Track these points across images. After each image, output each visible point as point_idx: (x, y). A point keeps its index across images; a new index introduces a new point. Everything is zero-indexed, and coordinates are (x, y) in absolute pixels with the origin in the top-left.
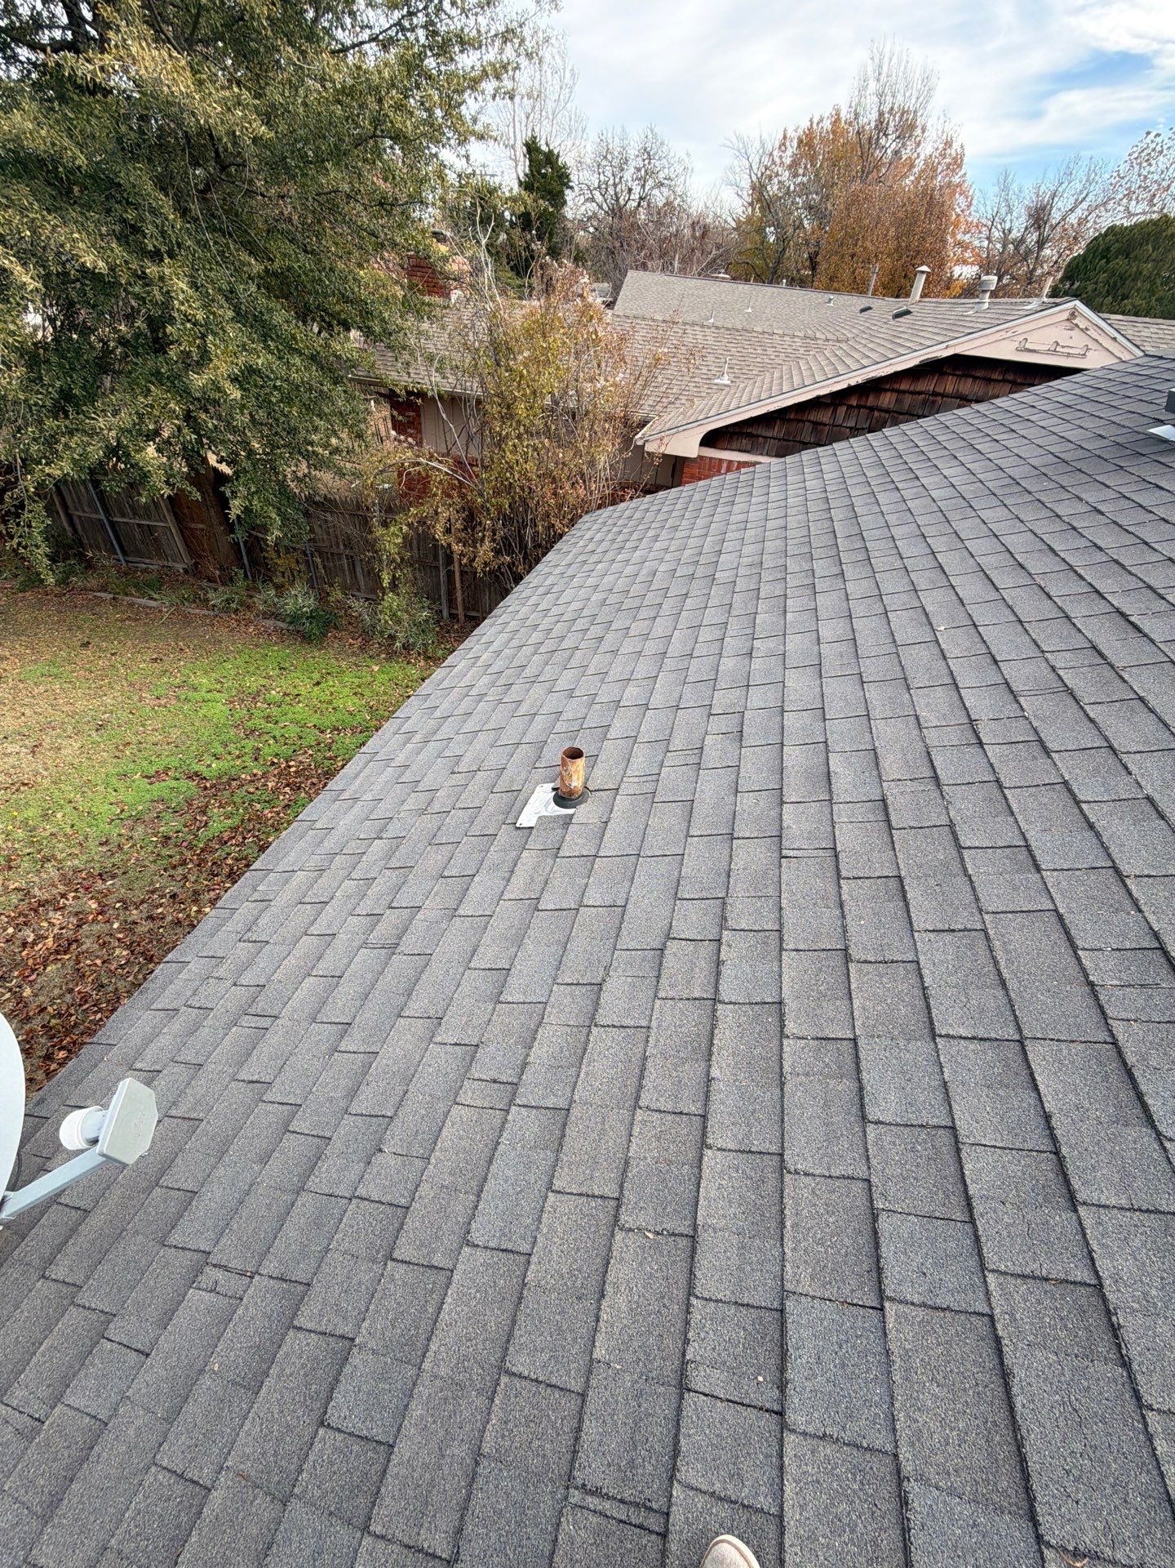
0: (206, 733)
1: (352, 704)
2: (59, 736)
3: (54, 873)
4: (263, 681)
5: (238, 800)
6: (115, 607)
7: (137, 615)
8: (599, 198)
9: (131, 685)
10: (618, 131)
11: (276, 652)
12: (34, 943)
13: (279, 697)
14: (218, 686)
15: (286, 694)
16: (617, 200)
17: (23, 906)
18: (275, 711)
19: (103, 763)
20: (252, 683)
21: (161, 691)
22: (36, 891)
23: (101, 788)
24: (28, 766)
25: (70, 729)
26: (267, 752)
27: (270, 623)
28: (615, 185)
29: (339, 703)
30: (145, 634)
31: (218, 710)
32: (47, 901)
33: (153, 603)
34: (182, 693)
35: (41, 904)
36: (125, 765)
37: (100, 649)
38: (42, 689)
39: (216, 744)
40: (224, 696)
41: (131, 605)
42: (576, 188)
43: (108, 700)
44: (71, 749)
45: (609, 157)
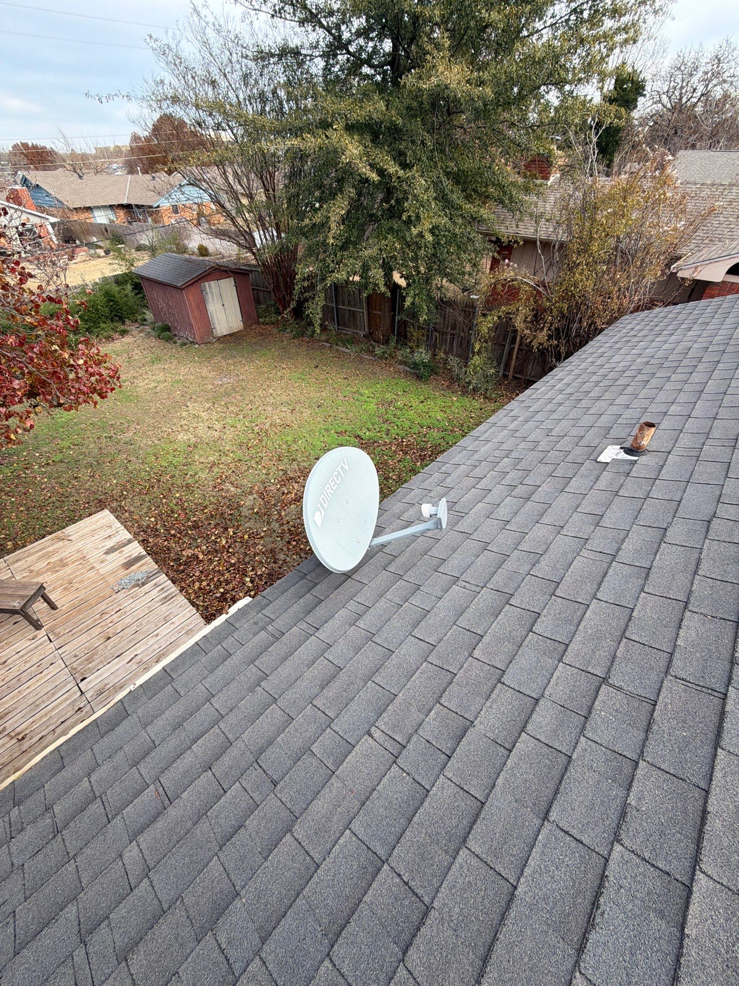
0: (364, 417)
1: (440, 416)
2: (302, 407)
3: (296, 467)
4: (395, 397)
5: (376, 452)
6: (330, 350)
7: (340, 356)
8: (665, 99)
9: (334, 388)
10: (696, 47)
11: (403, 382)
12: (287, 494)
13: (401, 406)
14: (373, 396)
15: (405, 405)
16: (681, 99)
17: (284, 478)
18: (399, 413)
19: (319, 423)
20: (389, 396)
21: (346, 394)
22: (289, 472)
23: (317, 434)
24: (290, 418)
25: (307, 405)
26: (394, 432)
27: (401, 367)
28: (682, 88)
29: (433, 414)
30: (342, 365)
31: (372, 407)
32: (293, 478)
33: (347, 351)
34: (356, 396)
35: (291, 478)
36: (328, 426)
37: (323, 370)
38: (297, 384)
39: (369, 424)
40: (374, 401)
41: (337, 350)
42: (648, 95)
43: (323, 394)
44: (307, 413)
45: (683, 68)
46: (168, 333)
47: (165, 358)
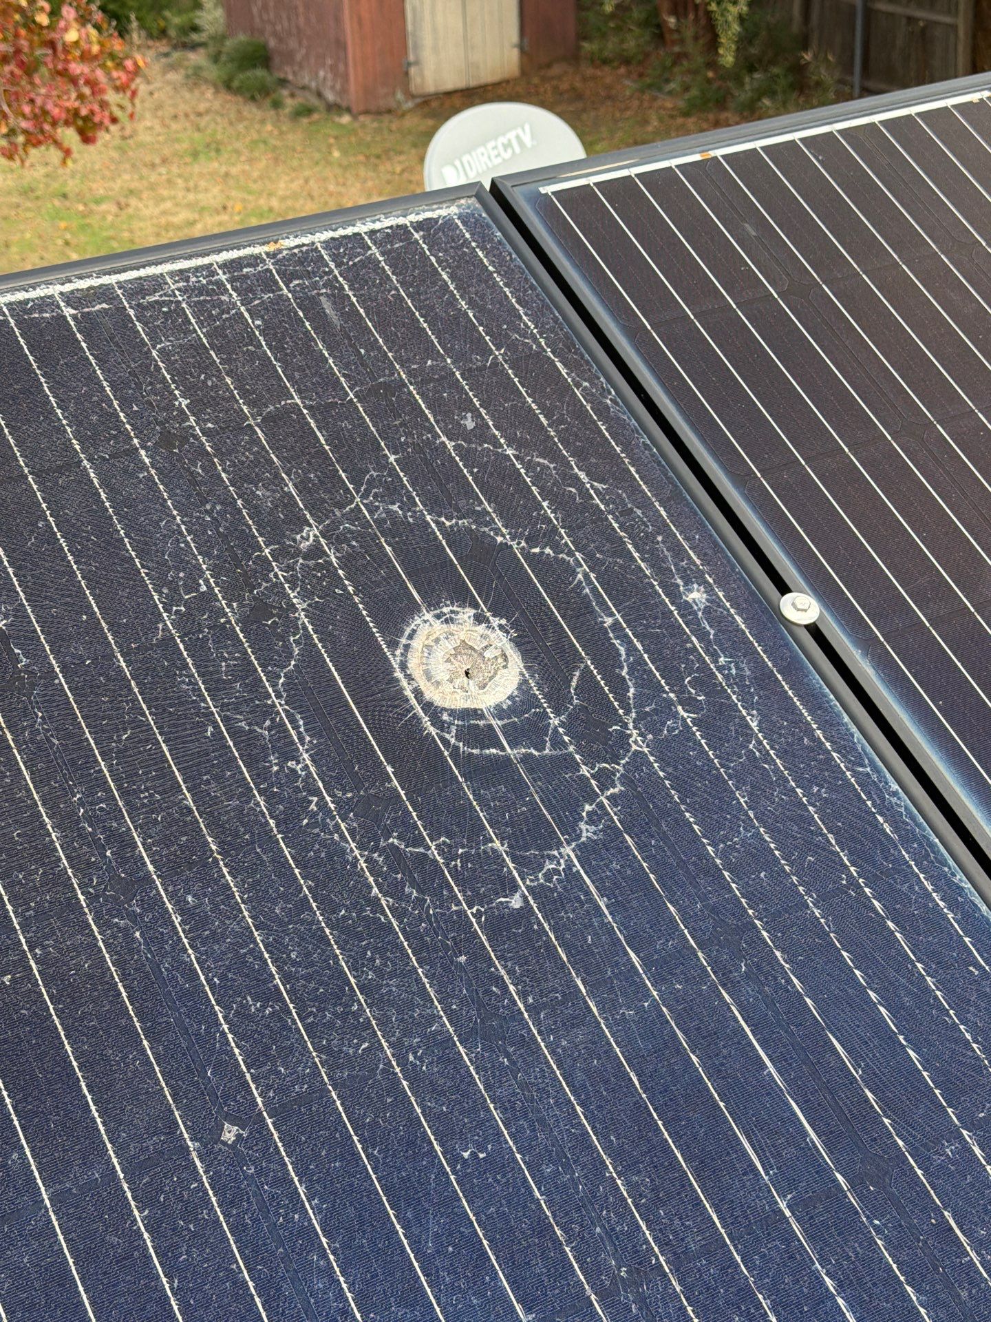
46: (260, 73)
47: (238, 145)
